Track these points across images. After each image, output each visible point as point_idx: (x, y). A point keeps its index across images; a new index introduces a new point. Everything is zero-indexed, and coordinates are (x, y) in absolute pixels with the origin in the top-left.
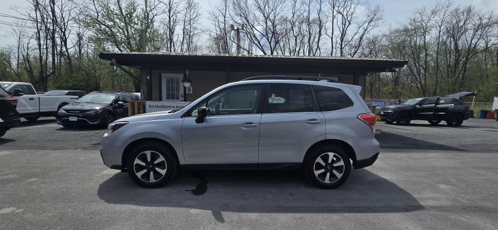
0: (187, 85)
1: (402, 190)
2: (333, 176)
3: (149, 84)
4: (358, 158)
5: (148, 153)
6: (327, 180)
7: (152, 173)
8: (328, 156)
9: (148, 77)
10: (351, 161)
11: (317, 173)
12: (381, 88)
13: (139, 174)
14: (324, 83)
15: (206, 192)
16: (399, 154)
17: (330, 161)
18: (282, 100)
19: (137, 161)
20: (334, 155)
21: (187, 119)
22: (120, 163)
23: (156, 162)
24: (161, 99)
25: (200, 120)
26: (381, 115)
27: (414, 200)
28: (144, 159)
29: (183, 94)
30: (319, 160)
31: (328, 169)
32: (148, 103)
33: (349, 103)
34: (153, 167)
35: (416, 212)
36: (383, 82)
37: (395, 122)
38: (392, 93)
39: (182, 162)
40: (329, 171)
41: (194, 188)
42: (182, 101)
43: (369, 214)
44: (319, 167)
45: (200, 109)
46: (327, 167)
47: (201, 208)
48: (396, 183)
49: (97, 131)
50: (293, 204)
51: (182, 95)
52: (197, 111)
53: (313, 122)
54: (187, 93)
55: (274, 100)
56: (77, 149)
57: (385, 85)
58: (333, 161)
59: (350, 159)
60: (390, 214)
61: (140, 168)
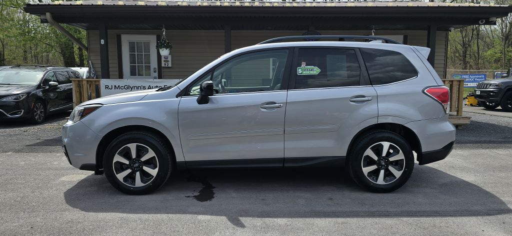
0: (165, 52)
1: (487, 193)
2: (388, 174)
3: (104, 53)
4: (425, 149)
5: (133, 147)
6: (381, 180)
7: (138, 174)
8: (382, 146)
9: (103, 42)
10: (415, 154)
11: (366, 170)
12: (480, 52)
13: (121, 176)
14: (377, 44)
15: (213, 198)
16: (495, 151)
17: (384, 154)
18: (316, 71)
19: (118, 158)
20: (390, 145)
21: (185, 99)
22: (93, 161)
23: (143, 159)
24: (121, 76)
25: (203, 100)
26: (476, 96)
27: (503, 203)
28: (126, 154)
29: (157, 67)
30: (369, 152)
31: (382, 166)
32: (104, 82)
33: (411, 72)
34: (139, 166)
35: (499, 216)
36: (485, 42)
37: (500, 108)
38: (499, 61)
39: (179, 158)
40: (383, 167)
41: (197, 194)
42: (155, 78)
43: (435, 218)
44: (370, 161)
45: (203, 85)
46: (380, 162)
47: (212, 214)
48: (481, 185)
49: (23, 129)
50: (333, 209)
51: (155, 69)
52: (199, 87)
53: (360, 100)
54: (163, 65)
55: (304, 70)
56: (6, 152)
57: (489, 46)
58: (389, 154)
59: (414, 152)
60: (464, 218)
61: (121, 167)
